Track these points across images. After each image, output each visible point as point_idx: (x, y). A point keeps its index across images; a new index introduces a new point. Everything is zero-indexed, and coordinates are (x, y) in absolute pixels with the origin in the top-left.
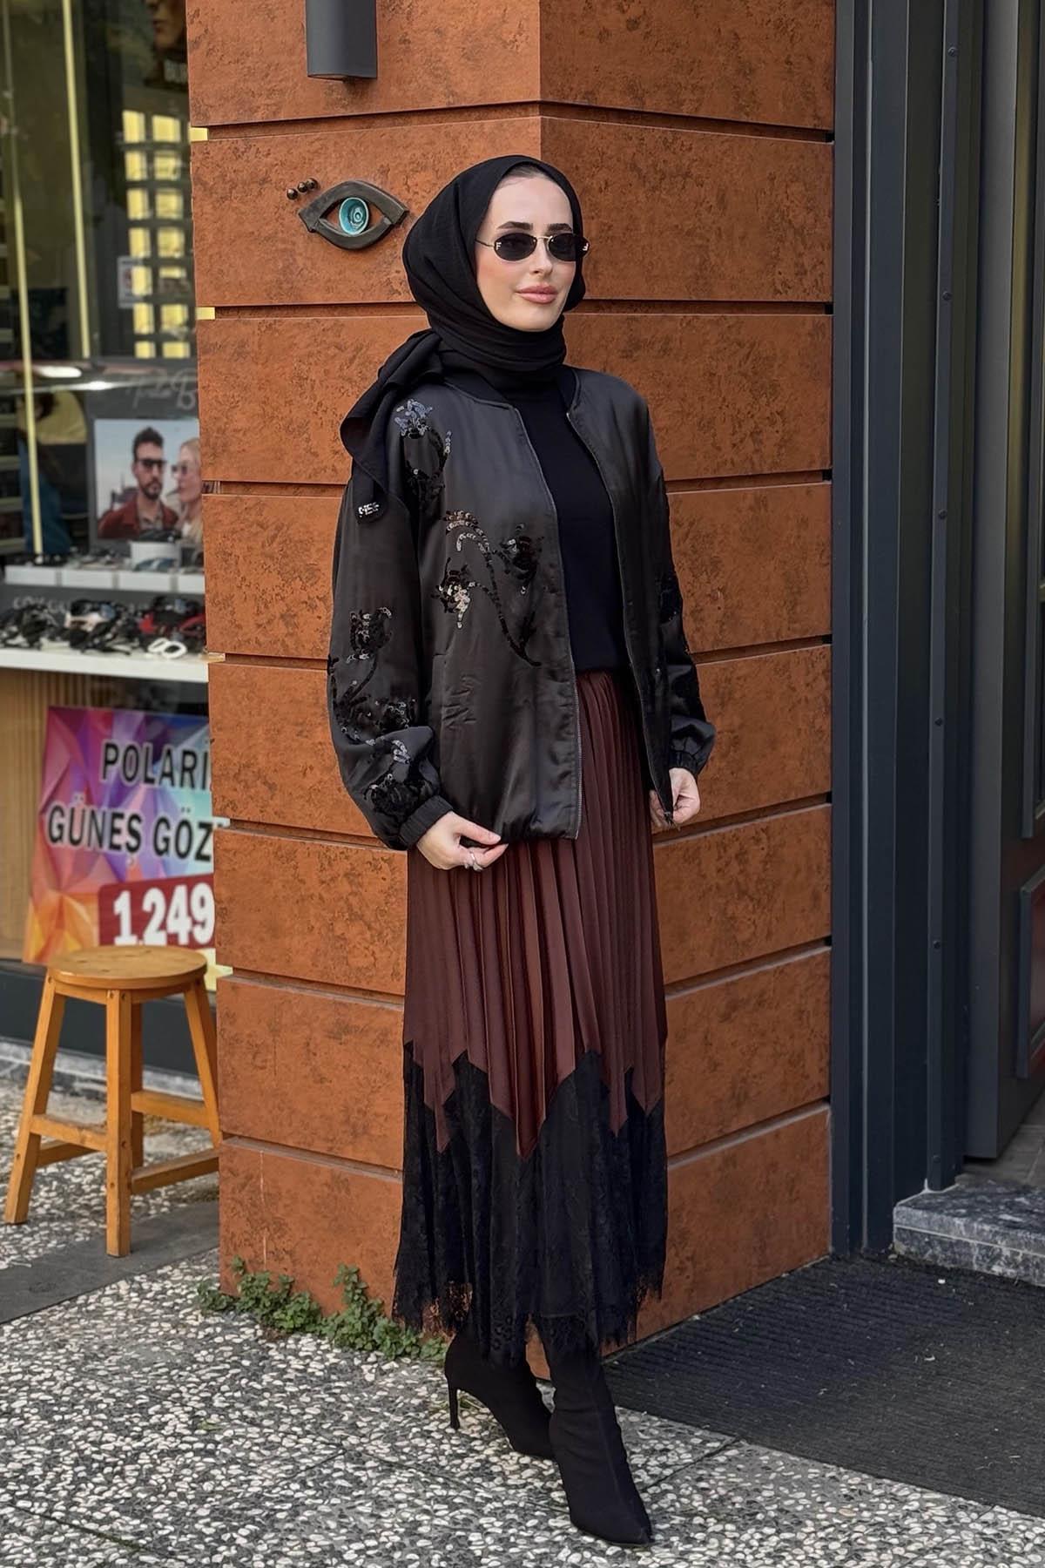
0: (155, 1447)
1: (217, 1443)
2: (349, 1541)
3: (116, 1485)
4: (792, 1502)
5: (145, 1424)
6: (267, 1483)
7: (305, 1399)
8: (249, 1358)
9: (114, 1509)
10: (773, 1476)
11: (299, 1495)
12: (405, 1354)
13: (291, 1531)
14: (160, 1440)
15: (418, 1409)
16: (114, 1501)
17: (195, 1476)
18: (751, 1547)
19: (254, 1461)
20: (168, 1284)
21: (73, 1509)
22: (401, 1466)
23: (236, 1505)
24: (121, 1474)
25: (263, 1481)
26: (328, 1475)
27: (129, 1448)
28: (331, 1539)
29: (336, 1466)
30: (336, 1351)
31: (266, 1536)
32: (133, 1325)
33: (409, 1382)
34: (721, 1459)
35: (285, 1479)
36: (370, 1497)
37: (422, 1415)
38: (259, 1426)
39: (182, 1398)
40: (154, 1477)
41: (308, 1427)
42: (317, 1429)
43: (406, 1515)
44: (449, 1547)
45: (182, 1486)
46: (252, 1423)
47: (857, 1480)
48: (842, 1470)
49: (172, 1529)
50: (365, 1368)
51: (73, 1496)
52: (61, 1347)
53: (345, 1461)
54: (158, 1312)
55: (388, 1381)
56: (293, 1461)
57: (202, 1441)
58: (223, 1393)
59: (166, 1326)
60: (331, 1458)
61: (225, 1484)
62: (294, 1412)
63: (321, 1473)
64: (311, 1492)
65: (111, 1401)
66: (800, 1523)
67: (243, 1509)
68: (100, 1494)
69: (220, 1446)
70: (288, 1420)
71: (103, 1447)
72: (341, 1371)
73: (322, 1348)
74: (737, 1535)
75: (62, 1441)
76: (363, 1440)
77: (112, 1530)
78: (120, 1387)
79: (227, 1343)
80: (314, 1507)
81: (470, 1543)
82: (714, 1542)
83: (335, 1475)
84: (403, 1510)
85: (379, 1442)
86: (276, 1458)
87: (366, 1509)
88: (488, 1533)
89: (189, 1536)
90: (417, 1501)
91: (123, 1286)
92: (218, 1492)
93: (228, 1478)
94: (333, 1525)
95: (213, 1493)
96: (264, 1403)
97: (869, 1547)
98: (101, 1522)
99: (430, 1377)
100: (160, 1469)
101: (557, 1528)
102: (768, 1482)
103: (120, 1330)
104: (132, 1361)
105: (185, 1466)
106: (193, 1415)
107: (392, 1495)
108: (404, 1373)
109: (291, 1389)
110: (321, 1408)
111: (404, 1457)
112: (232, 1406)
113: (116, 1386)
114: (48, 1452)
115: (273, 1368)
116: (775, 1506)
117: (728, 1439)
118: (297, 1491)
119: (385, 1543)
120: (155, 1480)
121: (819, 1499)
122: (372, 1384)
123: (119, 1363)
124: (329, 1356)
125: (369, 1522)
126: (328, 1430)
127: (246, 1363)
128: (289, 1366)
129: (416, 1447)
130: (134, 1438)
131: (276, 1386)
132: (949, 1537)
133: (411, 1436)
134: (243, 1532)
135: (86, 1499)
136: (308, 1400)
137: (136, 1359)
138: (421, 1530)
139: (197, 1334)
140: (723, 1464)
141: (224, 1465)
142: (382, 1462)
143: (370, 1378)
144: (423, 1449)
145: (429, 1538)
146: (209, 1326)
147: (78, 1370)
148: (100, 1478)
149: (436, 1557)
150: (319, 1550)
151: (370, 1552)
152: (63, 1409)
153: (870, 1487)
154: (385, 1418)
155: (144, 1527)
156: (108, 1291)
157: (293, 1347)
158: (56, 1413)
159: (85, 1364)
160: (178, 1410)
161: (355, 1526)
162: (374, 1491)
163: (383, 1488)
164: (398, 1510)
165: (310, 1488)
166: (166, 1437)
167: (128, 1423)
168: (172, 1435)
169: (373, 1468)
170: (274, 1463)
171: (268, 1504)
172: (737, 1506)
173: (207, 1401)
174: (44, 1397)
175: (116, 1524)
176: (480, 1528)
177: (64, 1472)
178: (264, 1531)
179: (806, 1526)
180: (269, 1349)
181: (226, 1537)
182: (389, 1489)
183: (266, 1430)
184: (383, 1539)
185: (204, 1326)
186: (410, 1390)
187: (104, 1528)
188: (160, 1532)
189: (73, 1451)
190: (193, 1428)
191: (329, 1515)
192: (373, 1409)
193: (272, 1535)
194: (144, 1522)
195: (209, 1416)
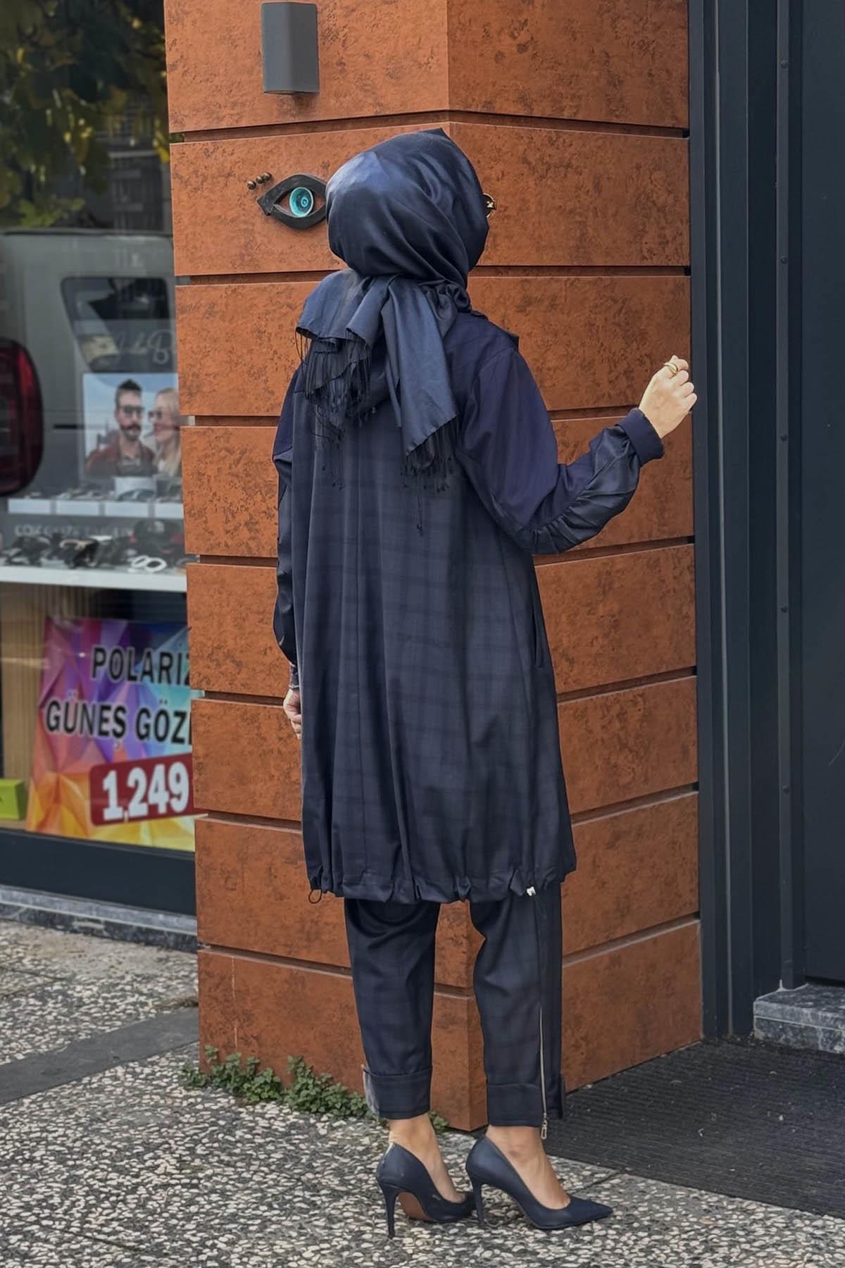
0: (150, 1182)
1: (199, 1179)
2: (307, 1245)
3: (120, 1209)
4: (662, 1214)
5: (142, 1166)
6: (241, 1206)
7: (270, 1147)
8: (224, 1119)
9: (119, 1225)
10: (647, 1197)
11: (267, 1214)
12: (352, 1115)
13: (260, 1238)
14: (154, 1177)
15: (361, 1153)
16: (118, 1220)
17: (183, 1202)
18: (628, 1245)
19: (230, 1191)
20: (157, 1068)
21: (87, 1225)
22: (348, 1193)
23: (217, 1221)
24: (124, 1201)
25: (238, 1204)
26: (290, 1200)
27: (129, 1183)
28: (293, 1243)
29: (297, 1193)
30: (296, 1113)
31: (241, 1242)
32: (130, 1098)
33: (355, 1134)
34: (606, 1186)
35: (254, 1203)
36: (324, 1215)
37: (365, 1158)
38: (234, 1166)
39: (170, 1148)
40: (150, 1203)
41: (273, 1167)
42: (280, 1168)
43: (352, 1227)
44: (387, 1248)
45: (173, 1209)
46: (228, 1164)
47: (715, 1199)
48: (703, 1192)
49: (166, 1238)
50: (319, 1125)
51: (86, 1216)
52: (71, 1114)
53: (303, 1190)
54: (150, 1088)
55: (339, 1134)
56: (262, 1191)
57: (188, 1178)
58: (204, 1144)
59: (157, 1098)
60: (292, 1188)
61: (208, 1207)
62: (262, 1157)
63: (284, 1198)
64: (277, 1212)
65: (114, 1151)
66: (667, 1229)
67: (222, 1224)
68: (107, 1215)
69: (202, 1181)
70: (257, 1163)
71: (109, 1182)
72: (299, 1128)
73: (284, 1111)
74: (617, 1237)
75: (76, 1179)
76: (318, 1175)
77: (118, 1239)
78: (120, 1141)
79: (206, 1109)
80: (278, 1222)
81: (404, 1245)
82: (599, 1242)
83: (296, 1200)
84: (350, 1223)
85: (331, 1177)
86: (247, 1189)
87: (322, 1223)
88: (419, 1238)
89: (180, 1243)
90: (362, 1218)
91: (120, 1071)
92: (203, 1213)
93: (210, 1202)
94: (294, 1234)
95: (197, 1213)
96: (237, 1151)
97: (722, 1244)
98: (109, 1234)
99: (371, 1131)
100: (155, 1197)
101: (473, 1234)
102: (643, 1201)
103: (118, 1101)
104: (129, 1123)
105: (175, 1195)
106: (179, 1159)
107: (342, 1214)
108: (351, 1128)
109: (259, 1140)
110: (284, 1154)
111: (351, 1187)
112: (211, 1153)
113: (117, 1140)
114: (65, 1187)
115: (244, 1126)
116: (648, 1218)
117: (613, 1172)
118: (264, 1211)
119: (336, 1246)
120: (150, 1205)
121: (684, 1212)
122: (324, 1136)
123: (118, 1124)
124: (289, 1117)
125: (324, 1232)
126: (289, 1169)
127: (222, 1123)
128: (257, 1124)
129: (360, 1180)
130: (134, 1176)
131: (247, 1139)
132: (787, 1236)
133: (356, 1172)
134: (224, 1239)
135: (96, 1219)
136: (273, 1148)
137: (132, 1122)
138: (365, 1236)
139: (181, 1103)
140: (608, 1190)
141: (206, 1194)
142: (334, 1190)
143: (323, 1132)
144: (366, 1181)
145: (371, 1242)
146: (191, 1097)
147: (86, 1129)
148: (107, 1204)
149: (377, 1254)
150: (282, 1251)
151: (323, 1252)
152: (75, 1157)
153: (725, 1203)
154: (336, 1161)
155: (143, 1237)
156: (108, 1074)
157: (260, 1111)
158: (69, 1159)
159: (91, 1125)
160: (168, 1157)
161: (312, 1235)
162: (327, 1211)
163: (333, 1209)
164: (346, 1223)
165: (275, 1209)
166: (159, 1175)
167: (127, 1166)
168: (164, 1174)
169: (326, 1195)
170: (246, 1192)
171: (242, 1220)
172: (618, 1218)
173: (192, 1151)
174: (58, 1148)
175: (121, 1236)
176: (411, 1235)
177: (79, 1200)
178: (239, 1238)
179: (672, 1231)
180: (241, 1113)
181: (209, 1243)
182: (339, 1209)
183: (239, 1170)
184: (334, 1243)
185: (186, 1098)
186: (355, 1141)
187: (112, 1238)
188: (157, 1240)
189: (84, 1186)
190: (180, 1169)
191: (291, 1228)
192: (325, 1154)
193: (246, 1241)
194: (144, 1234)
195: (193, 1160)
